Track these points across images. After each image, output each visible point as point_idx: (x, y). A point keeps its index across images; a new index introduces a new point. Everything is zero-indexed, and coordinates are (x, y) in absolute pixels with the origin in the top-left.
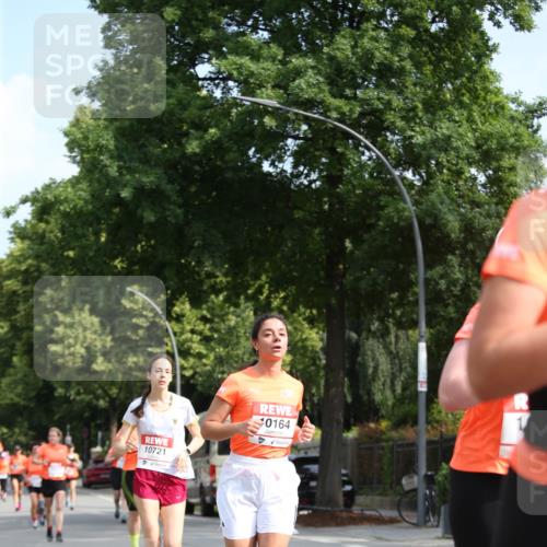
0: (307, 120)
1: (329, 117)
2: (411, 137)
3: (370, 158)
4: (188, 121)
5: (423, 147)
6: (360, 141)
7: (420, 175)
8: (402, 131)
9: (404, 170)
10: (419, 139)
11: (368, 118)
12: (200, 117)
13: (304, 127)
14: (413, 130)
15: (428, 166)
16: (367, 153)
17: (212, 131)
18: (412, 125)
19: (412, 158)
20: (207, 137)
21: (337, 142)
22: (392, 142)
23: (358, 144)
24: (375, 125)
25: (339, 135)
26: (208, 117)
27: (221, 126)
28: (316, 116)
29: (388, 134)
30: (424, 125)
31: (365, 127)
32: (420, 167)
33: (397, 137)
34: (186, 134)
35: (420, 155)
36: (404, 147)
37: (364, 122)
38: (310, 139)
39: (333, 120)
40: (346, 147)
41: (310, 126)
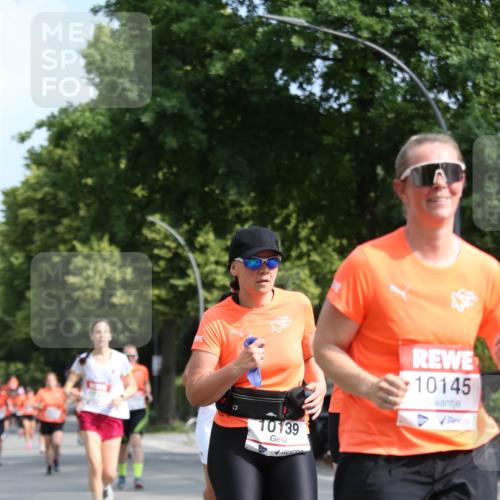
0: (337, 40)
1: (360, 37)
2: (447, 57)
3: (403, 80)
4: (213, 41)
5: (459, 67)
6: (392, 61)
7: (456, 97)
8: (437, 50)
9: (440, 91)
10: (454, 60)
11: (401, 37)
12: (224, 37)
13: (334, 48)
14: (448, 50)
15: (464, 87)
16: (400, 75)
17: (237, 51)
18: (448, 44)
19: (447, 79)
20: (232, 58)
21: (369, 63)
22: (426, 62)
23: (390, 64)
24: (408, 45)
25: (370, 55)
26: (233, 37)
27: (246, 46)
28: (346, 35)
29: (422, 54)
30: (460, 45)
31: (397, 46)
32: (456, 89)
33: (431, 58)
34: (210, 55)
35: (456, 76)
36: (440, 68)
37: (397, 41)
38: (340, 60)
39: (364, 40)
40: (378, 68)
41: (340, 46)
